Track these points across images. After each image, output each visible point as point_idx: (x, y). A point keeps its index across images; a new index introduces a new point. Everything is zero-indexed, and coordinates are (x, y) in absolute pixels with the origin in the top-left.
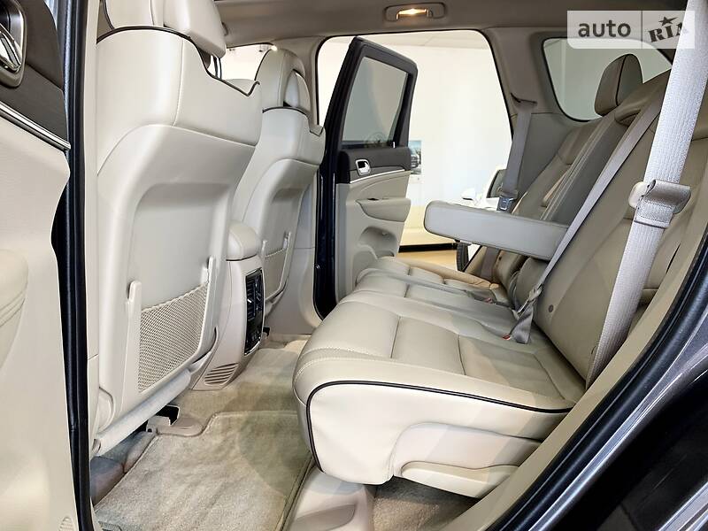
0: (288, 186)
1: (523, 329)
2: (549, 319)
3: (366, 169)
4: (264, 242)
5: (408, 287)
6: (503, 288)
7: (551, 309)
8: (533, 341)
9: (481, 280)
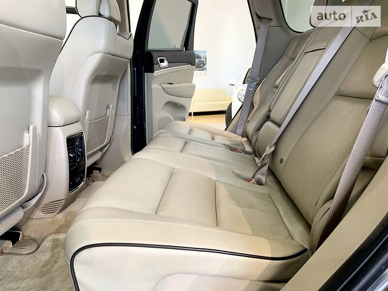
0: (104, 73)
1: (262, 174)
2: (280, 168)
3: (165, 64)
4: (87, 112)
5: (186, 143)
6: (250, 141)
7: (282, 161)
8: (269, 183)
9: (236, 135)
